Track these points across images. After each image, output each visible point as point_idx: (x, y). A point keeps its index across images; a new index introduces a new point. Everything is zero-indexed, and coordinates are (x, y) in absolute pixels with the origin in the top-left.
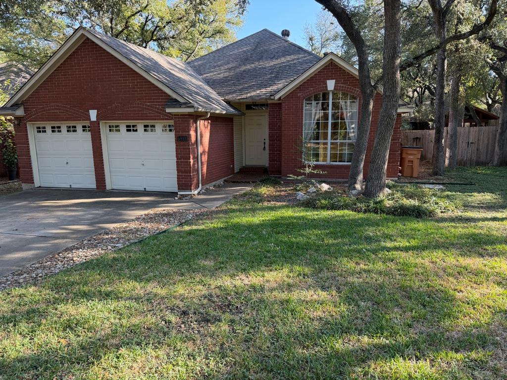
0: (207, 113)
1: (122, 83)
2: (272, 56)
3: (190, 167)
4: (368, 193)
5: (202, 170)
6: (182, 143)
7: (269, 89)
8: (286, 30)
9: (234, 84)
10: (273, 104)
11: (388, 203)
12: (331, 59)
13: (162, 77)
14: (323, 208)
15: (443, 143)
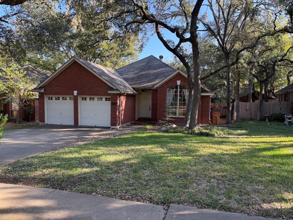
0: (125, 93)
1: (89, 80)
2: (154, 68)
3: (117, 116)
4: (190, 128)
5: (121, 118)
6: (113, 106)
7: (152, 83)
8: (161, 56)
9: (137, 81)
10: (154, 90)
11: (197, 131)
12: (179, 72)
13: (106, 78)
14: (171, 133)
15: (230, 109)
